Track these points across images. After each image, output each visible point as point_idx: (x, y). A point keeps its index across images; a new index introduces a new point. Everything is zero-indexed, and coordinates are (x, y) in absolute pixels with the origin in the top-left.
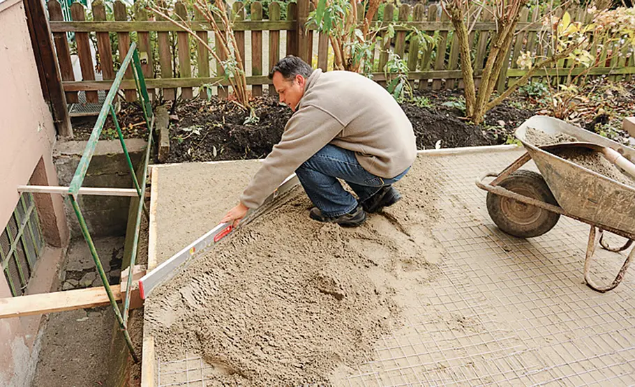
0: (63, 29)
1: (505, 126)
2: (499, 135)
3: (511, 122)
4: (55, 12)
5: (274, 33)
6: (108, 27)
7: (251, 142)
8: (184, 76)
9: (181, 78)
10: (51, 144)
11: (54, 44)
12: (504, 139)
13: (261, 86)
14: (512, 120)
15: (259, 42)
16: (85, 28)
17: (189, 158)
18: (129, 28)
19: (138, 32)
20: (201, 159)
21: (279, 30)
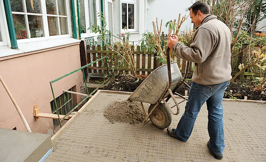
0: (90, 52)
1: (232, 92)
2: (227, 95)
3: (235, 91)
4: (88, 48)
5: (149, 56)
6: (101, 52)
7: (131, 87)
8: (121, 67)
9: (120, 68)
10: (81, 83)
11: (86, 56)
12: (229, 97)
14: (236, 90)
15: (144, 58)
16: (95, 52)
17: (112, 90)
18: (106, 52)
19: (109, 54)
20: (115, 91)
21: (151, 55)
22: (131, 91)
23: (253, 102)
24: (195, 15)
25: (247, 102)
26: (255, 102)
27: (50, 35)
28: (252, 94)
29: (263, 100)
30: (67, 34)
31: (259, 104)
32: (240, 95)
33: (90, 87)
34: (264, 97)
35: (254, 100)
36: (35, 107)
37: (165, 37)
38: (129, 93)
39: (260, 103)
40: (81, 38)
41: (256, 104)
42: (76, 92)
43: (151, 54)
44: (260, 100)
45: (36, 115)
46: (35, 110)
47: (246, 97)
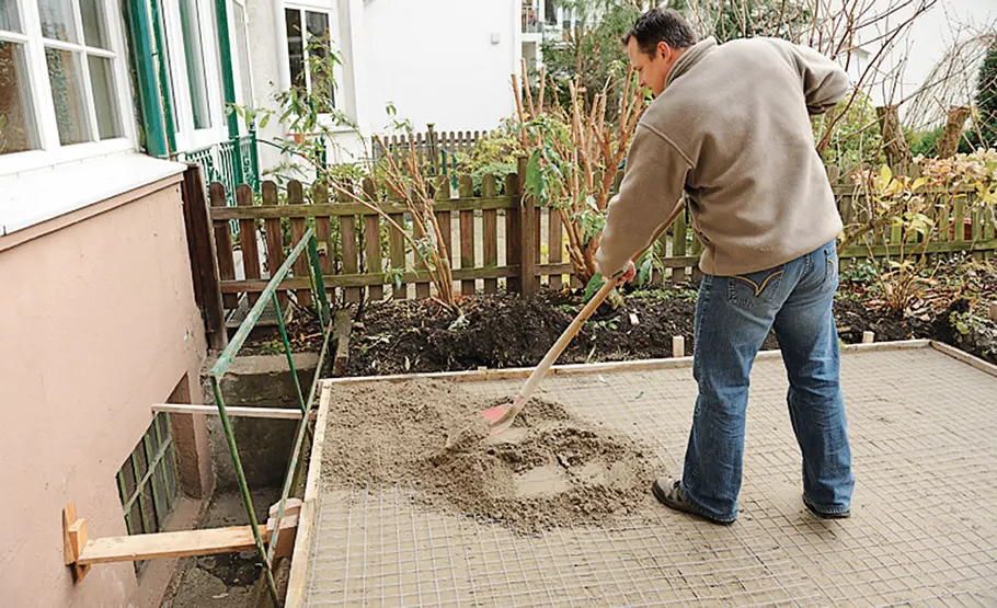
0: (226, 216)
4: (217, 196)
5: (489, 214)
6: (280, 212)
7: (456, 350)
8: (373, 271)
9: (369, 274)
10: (201, 359)
11: (212, 232)
13: (474, 281)
15: (470, 225)
16: (252, 213)
17: (374, 372)
18: (305, 212)
19: (316, 217)
20: (389, 374)
21: (495, 210)
22: (460, 366)
23: (893, 348)
24: (651, 60)
25: (877, 349)
26: (899, 348)
27: (63, 144)
28: (881, 322)
29: (916, 338)
30: (114, 137)
31: (911, 351)
32: (848, 329)
33: (246, 373)
34: (919, 325)
35: (890, 339)
36: (67, 517)
37: (440, 145)
38: (463, 376)
39: (912, 348)
40: (176, 156)
41: (904, 352)
42: (190, 403)
43: (494, 206)
44: (909, 338)
45: (80, 558)
46: (71, 529)
47: (868, 335)
